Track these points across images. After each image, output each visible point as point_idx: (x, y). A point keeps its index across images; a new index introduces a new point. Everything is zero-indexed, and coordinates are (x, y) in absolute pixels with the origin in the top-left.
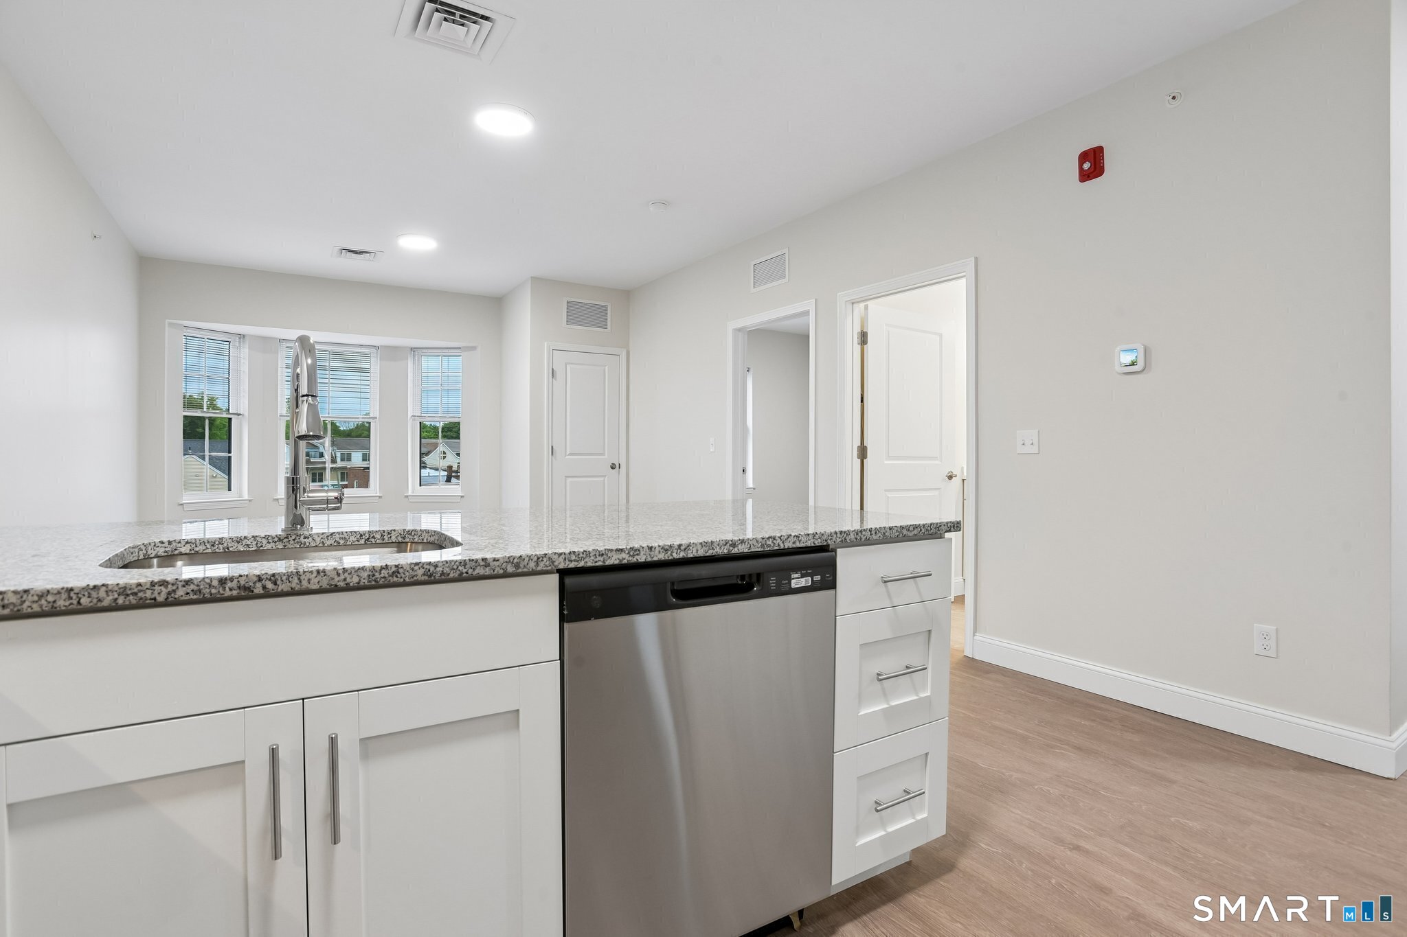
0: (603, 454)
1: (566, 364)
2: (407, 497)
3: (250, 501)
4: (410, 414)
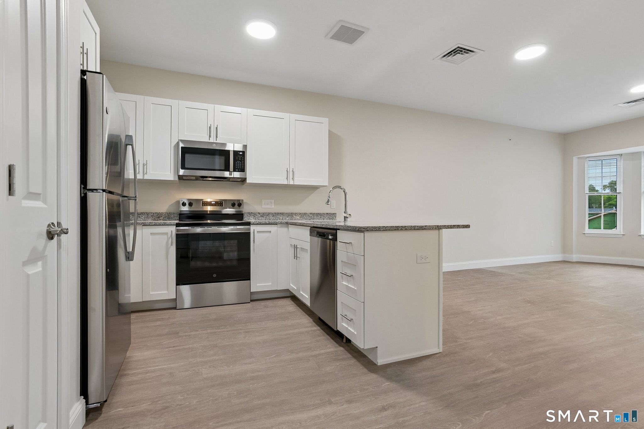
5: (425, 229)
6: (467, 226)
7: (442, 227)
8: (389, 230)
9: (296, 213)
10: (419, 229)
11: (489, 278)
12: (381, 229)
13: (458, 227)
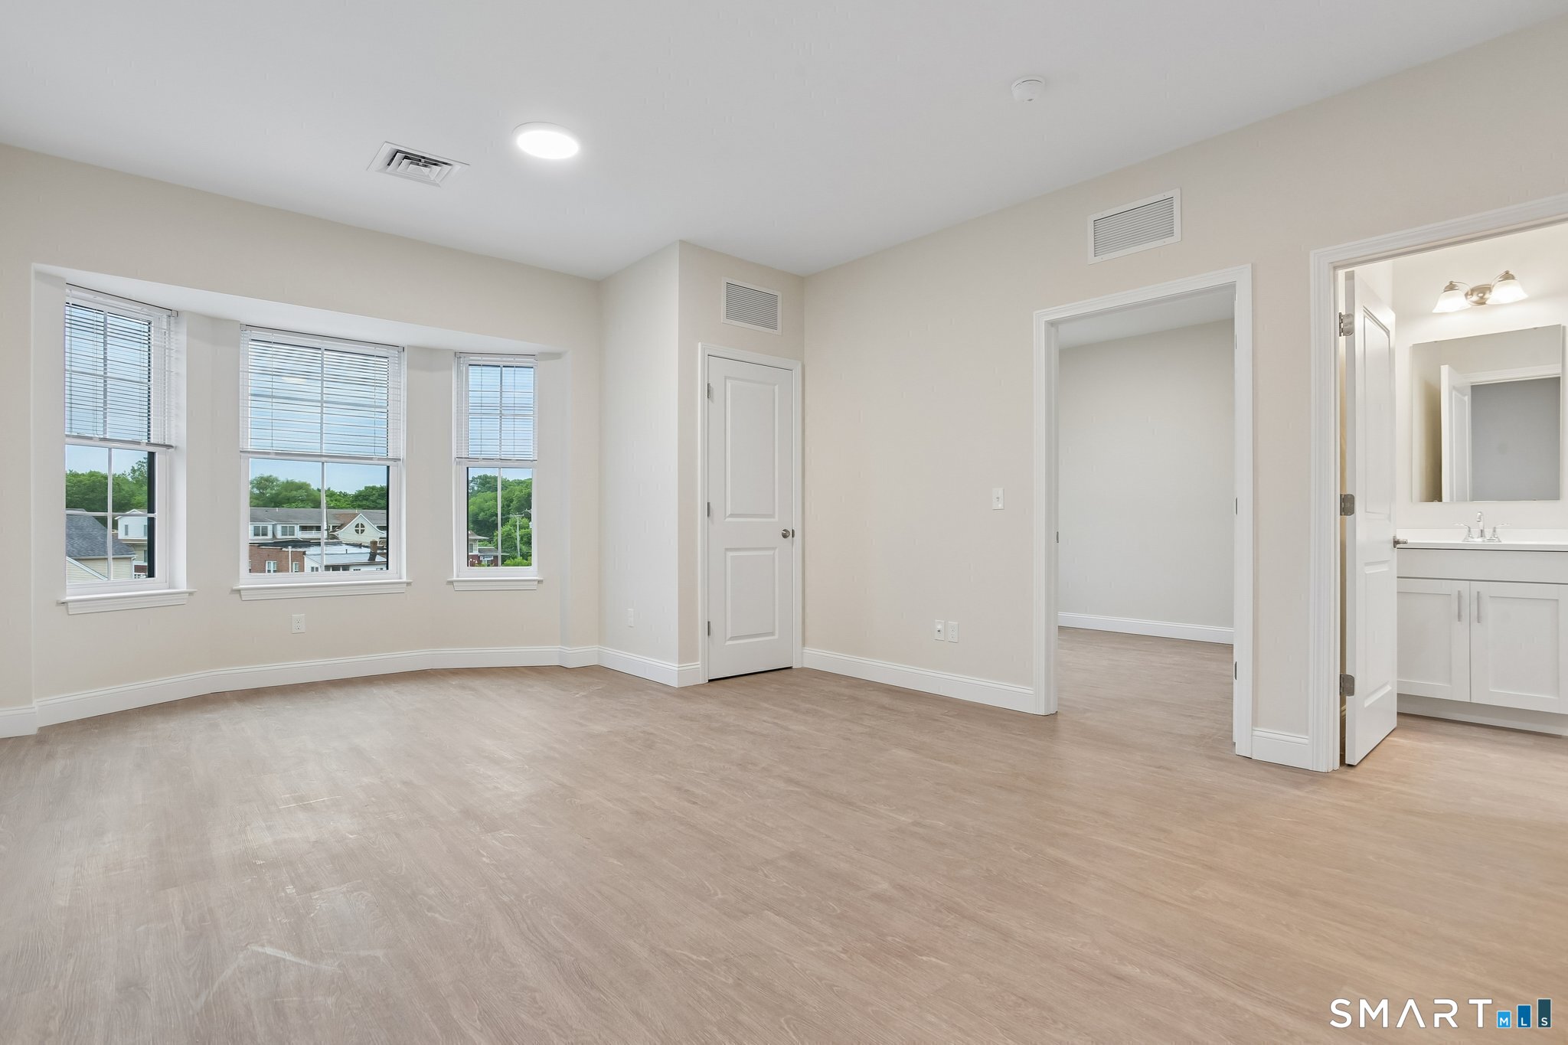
0: (772, 516)
1: (726, 378)
2: (451, 582)
3: (191, 594)
4: (454, 455)
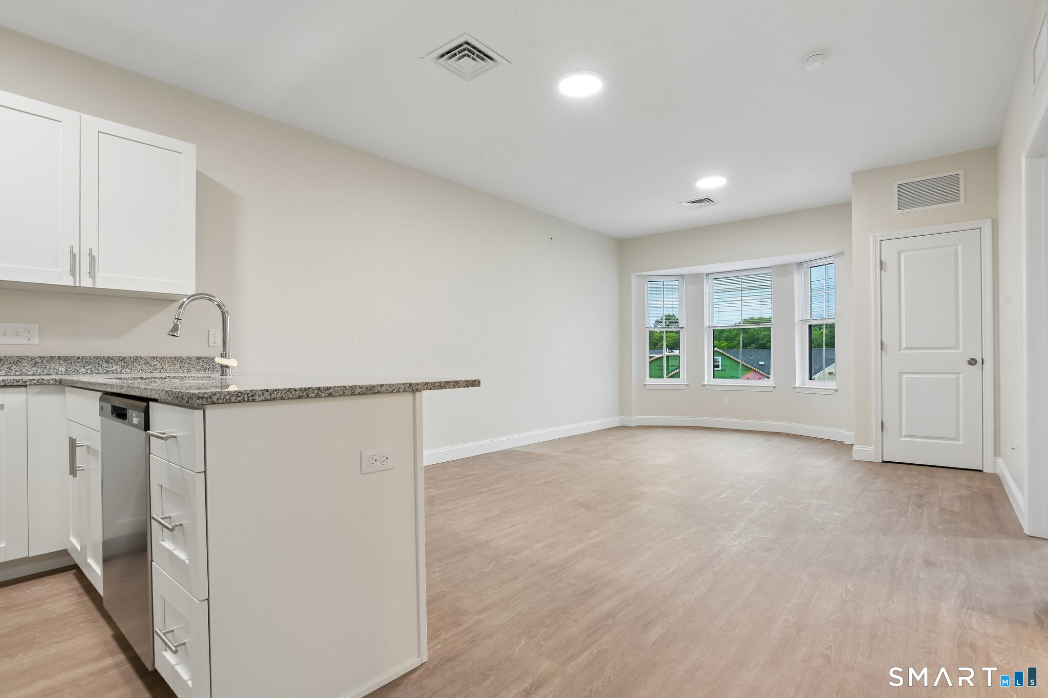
0: (957, 347)
4: (797, 319)
5: (379, 392)
6: (475, 383)
7: (420, 387)
8: (282, 398)
9: (108, 358)
10: (365, 394)
11: (523, 465)
12: (257, 397)
13: (456, 384)
